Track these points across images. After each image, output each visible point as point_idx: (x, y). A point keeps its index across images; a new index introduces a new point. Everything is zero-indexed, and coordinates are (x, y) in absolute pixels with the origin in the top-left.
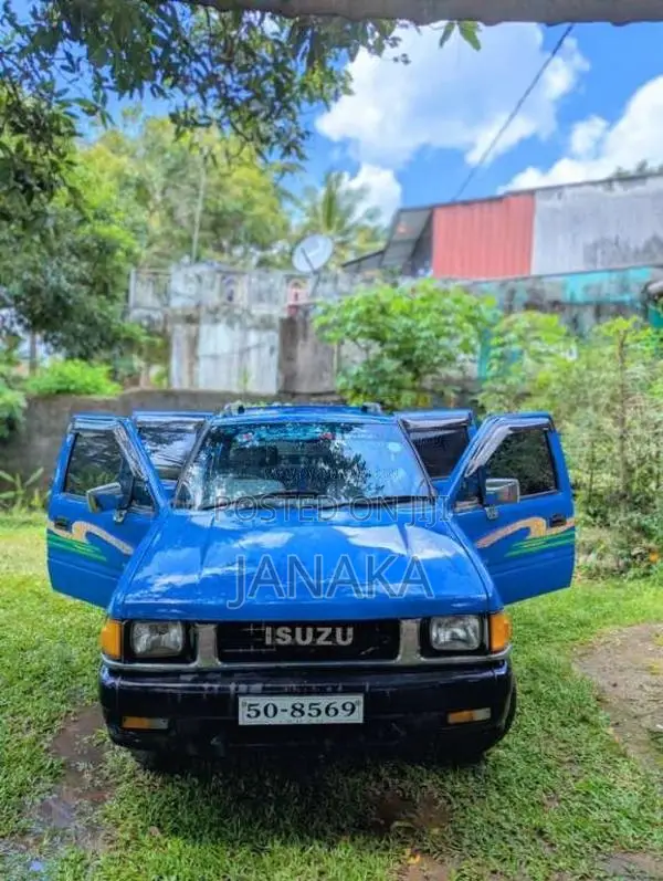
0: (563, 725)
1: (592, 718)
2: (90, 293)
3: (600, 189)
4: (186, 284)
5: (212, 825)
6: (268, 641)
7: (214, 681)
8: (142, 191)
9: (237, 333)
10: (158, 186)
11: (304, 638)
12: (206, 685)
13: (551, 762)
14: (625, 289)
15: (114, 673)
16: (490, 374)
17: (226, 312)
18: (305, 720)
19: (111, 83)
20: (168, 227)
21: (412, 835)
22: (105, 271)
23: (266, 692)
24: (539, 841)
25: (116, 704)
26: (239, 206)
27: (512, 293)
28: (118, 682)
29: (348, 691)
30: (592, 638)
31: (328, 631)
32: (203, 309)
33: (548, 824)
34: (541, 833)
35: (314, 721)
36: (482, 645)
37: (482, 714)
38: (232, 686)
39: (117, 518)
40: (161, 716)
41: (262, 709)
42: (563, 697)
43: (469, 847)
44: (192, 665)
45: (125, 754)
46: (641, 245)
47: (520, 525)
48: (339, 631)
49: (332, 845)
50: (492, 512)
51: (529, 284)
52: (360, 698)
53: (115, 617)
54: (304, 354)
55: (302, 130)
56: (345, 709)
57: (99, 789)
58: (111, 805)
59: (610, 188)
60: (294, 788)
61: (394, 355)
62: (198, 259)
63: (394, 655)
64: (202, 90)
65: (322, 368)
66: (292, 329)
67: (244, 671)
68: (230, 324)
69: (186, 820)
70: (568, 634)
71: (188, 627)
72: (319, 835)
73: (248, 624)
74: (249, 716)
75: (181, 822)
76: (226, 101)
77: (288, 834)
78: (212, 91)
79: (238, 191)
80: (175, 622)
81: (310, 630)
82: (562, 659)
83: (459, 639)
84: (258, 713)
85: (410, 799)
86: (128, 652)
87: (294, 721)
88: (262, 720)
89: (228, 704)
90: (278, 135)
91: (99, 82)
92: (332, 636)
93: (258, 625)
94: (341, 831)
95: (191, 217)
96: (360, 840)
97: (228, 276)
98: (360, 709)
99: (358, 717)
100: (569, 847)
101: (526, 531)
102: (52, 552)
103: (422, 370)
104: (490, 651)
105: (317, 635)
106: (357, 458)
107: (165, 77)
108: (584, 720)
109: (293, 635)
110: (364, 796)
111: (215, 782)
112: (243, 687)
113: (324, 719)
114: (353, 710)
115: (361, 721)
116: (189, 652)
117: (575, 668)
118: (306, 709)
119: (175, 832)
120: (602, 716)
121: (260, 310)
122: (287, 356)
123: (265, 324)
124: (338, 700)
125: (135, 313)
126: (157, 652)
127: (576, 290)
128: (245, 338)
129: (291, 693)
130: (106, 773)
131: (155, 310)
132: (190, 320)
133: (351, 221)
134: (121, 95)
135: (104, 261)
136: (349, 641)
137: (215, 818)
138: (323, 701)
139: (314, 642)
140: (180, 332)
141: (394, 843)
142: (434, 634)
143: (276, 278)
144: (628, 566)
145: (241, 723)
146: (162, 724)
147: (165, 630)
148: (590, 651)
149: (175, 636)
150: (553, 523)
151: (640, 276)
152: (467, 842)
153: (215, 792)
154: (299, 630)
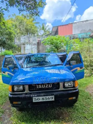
0: (85, 99)
1: (90, 98)
2: (9, 40)
3: (82, 23)
4: (23, 39)
5: (29, 120)
6: (37, 87)
7: (29, 95)
8: (16, 26)
9: (31, 46)
10: (18, 25)
11: (43, 86)
12: (27, 96)
13: (85, 105)
14: (87, 36)
15: (11, 94)
16: (68, 49)
17: (29, 43)
18: (44, 101)
19: (9, 5)
20: (20, 31)
21: (63, 119)
22: (11, 37)
23: (37, 96)
24: (85, 119)
25: (12, 100)
26: (30, 28)
27: (71, 37)
28: (12, 96)
29: (51, 95)
30: (87, 86)
31: (47, 85)
32: (26, 43)
33: (86, 116)
34: (85, 117)
35: (46, 101)
36: (74, 86)
37: (74, 98)
38: (32, 95)
39: (12, 70)
40: (19, 101)
41: (37, 99)
42: (85, 95)
43: (74, 121)
44: (24, 92)
45: (15, 108)
46: (88, 30)
47: (76, 68)
48: (49, 85)
49: (50, 122)
50: (72, 66)
51: (73, 36)
52: (54, 96)
53: (11, 85)
54: (41, 48)
55: (39, 11)
56: (51, 98)
57: (10, 114)
58: (12, 117)
59: (83, 22)
60: (43, 112)
61: (54, 46)
62: (24, 36)
63: (59, 89)
64: (23, 6)
65: (43, 49)
66: (39, 44)
67: (34, 93)
68: (30, 45)
69: (25, 119)
70: (84, 86)
71: (23, 86)
72: (48, 120)
75: (24, 119)
76: (27, 7)
77: (42, 120)
78: (25, 6)
79: (30, 26)
80: (21, 85)
81: (44, 85)
82: (83, 89)
83: (70, 86)
84: (36, 100)
85: (62, 113)
86: (13, 91)
87: (42, 101)
88: (37, 101)
89: (31, 99)
90: (35, 12)
91: (7, 5)
92: (48, 86)
93: (35, 85)
94: (51, 119)
95: (23, 30)
96: (55, 121)
97: (29, 38)
98: (54, 98)
99: (53, 100)
100: (91, 120)
101: (77, 69)
102: (3, 77)
103: (58, 49)
104: (75, 87)
105: (46, 86)
106: (50, 62)
107: (17, 3)
108: (89, 98)
109: (42, 86)
110: (55, 113)
111: (30, 112)
112: (33, 96)
113: (48, 100)
114: (53, 98)
115: (54, 100)
116: (24, 90)
117: (86, 90)
118: (44, 99)
119: (23, 121)
120: (91, 97)
121: (34, 42)
122: (38, 48)
123: (35, 44)
124: (50, 97)
125: (16, 44)
126: (18, 91)
127: (80, 36)
128: (32, 46)
129: (42, 96)
130: (11, 112)
131: (19, 43)
132: (24, 44)
133: (46, 30)
134: (11, 7)
135: (10, 35)
136: (51, 86)
137: (30, 118)
138: (47, 97)
140: (22, 46)
141: (61, 121)
142: (65, 85)
143: (36, 38)
144: (91, 75)
145: (33, 102)
146: (20, 103)
147: (20, 87)
148: (88, 88)
149: (21, 88)
150: (81, 68)
151: (89, 34)
152: (73, 120)
153: (30, 114)
154: (42, 85)
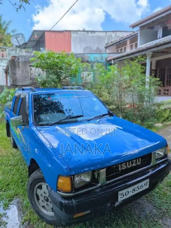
6: (120, 169)
18: (136, 192)
28: (74, 202)
31: (135, 161)
36: (164, 155)
40: (88, 210)
41: (125, 194)
48: (137, 160)
56: (145, 185)
59: (88, 33)
63: (150, 164)
65: (25, 77)
66: (14, 64)
71: (94, 171)
73: (113, 166)
74: (121, 198)
81: (130, 162)
87: (133, 194)
88: (125, 197)
92: (135, 163)
93: (116, 165)
98: (148, 183)
105: (132, 163)
113: (140, 190)
115: (148, 187)
118: (136, 189)
124: (143, 183)
127: (92, 58)
136: (140, 162)
138: (140, 185)
139: (132, 166)
145: (119, 201)
154: (128, 163)
